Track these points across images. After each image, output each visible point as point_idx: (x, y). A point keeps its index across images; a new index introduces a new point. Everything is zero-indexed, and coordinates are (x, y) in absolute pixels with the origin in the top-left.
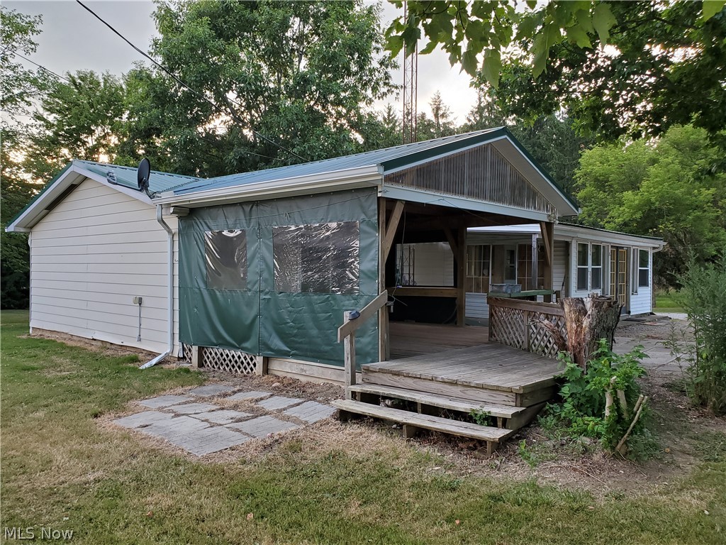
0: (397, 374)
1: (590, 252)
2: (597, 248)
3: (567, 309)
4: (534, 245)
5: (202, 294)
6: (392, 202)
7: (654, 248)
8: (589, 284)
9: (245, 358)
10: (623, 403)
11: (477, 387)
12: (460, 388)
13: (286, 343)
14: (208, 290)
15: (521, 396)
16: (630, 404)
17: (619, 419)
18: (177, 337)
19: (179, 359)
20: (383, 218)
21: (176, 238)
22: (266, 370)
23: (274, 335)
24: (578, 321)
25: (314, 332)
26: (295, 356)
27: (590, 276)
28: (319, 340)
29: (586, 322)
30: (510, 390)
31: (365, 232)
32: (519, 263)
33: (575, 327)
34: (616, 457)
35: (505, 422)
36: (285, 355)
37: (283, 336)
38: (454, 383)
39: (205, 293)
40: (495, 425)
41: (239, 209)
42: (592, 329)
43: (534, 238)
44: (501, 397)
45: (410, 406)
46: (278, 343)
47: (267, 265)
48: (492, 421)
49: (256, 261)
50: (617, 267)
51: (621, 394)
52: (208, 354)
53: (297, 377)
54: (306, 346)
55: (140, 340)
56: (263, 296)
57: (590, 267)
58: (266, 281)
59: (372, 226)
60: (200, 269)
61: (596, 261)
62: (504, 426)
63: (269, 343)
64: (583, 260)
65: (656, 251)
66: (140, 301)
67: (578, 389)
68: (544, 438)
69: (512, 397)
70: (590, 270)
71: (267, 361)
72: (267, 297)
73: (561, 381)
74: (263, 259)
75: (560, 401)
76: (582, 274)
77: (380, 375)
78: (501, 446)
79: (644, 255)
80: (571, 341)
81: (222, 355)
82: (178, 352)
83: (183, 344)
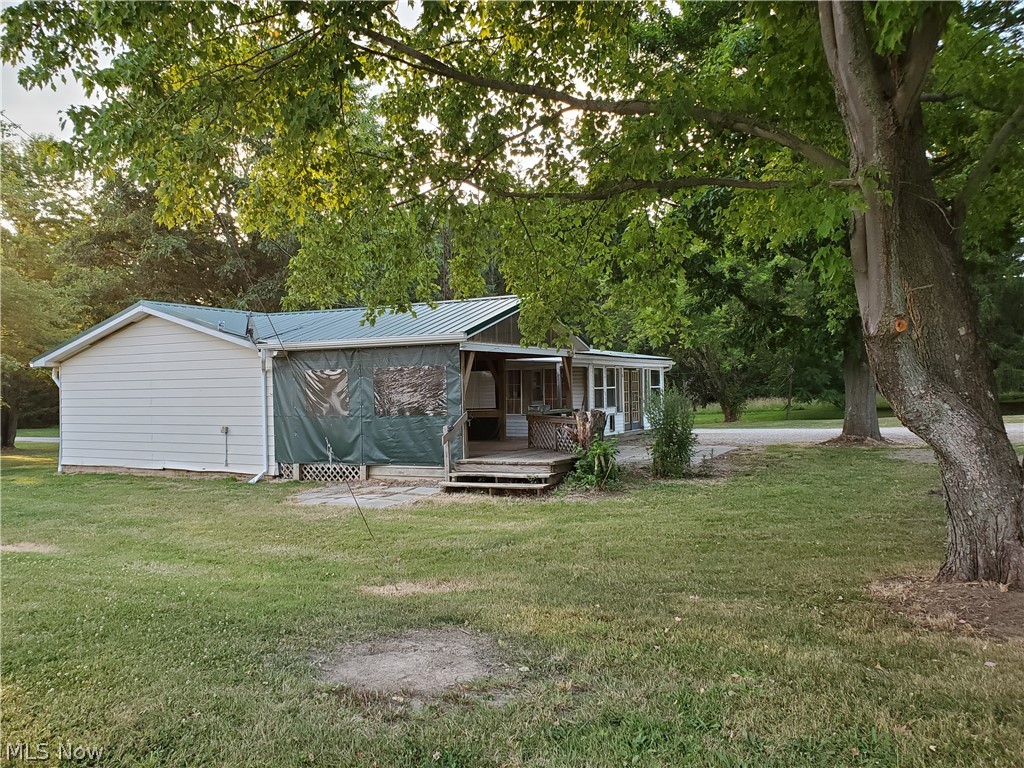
0: (480, 463)
1: (605, 375)
2: (611, 372)
3: (577, 418)
4: (558, 371)
5: (302, 420)
6: (467, 353)
7: (665, 368)
8: (605, 403)
9: (347, 469)
10: (603, 462)
11: (529, 465)
12: (520, 467)
13: (386, 455)
14: (308, 418)
15: (554, 467)
16: (607, 463)
17: (602, 471)
18: (273, 459)
19: (275, 477)
20: (463, 364)
21: (270, 375)
22: (368, 476)
23: (375, 448)
24: (584, 425)
25: (412, 443)
26: (393, 463)
27: (605, 396)
28: (415, 450)
29: (588, 426)
30: (548, 464)
31: (451, 373)
32: (546, 386)
33: (583, 428)
34: (601, 490)
35: (546, 480)
36: (386, 463)
37: (383, 449)
38: (516, 464)
39: (305, 420)
40: (541, 483)
41: (342, 354)
42: (591, 429)
43: (558, 366)
44: (543, 469)
45: (491, 480)
46: (379, 455)
47: (368, 396)
48: (539, 481)
49: (357, 393)
50: (630, 387)
51: (602, 458)
52: (308, 469)
53: (395, 478)
54: (403, 455)
55: (227, 465)
56: (364, 420)
57: (605, 388)
58: (366, 408)
59: (456, 369)
60: (300, 401)
61: (611, 382)
62: (546, 482)
63: (371, 455)
64: (598, 381)
65: (667, 370)
66: (226, 431)
67: (584, 463)
68: (566, 487)
69: (549, 467)
70: (605, 390)
71: (368, 468)
72: (369, 420)
73: (576, 460)
74: (364, 392)
75: (575, 470)
76: (599, 394)
77: (468, 466)
78: (544, 491)
79: (655, 375)
80: (581, 437)
81: (323, 469)
82: (274, 471)
83: (279, 464)
